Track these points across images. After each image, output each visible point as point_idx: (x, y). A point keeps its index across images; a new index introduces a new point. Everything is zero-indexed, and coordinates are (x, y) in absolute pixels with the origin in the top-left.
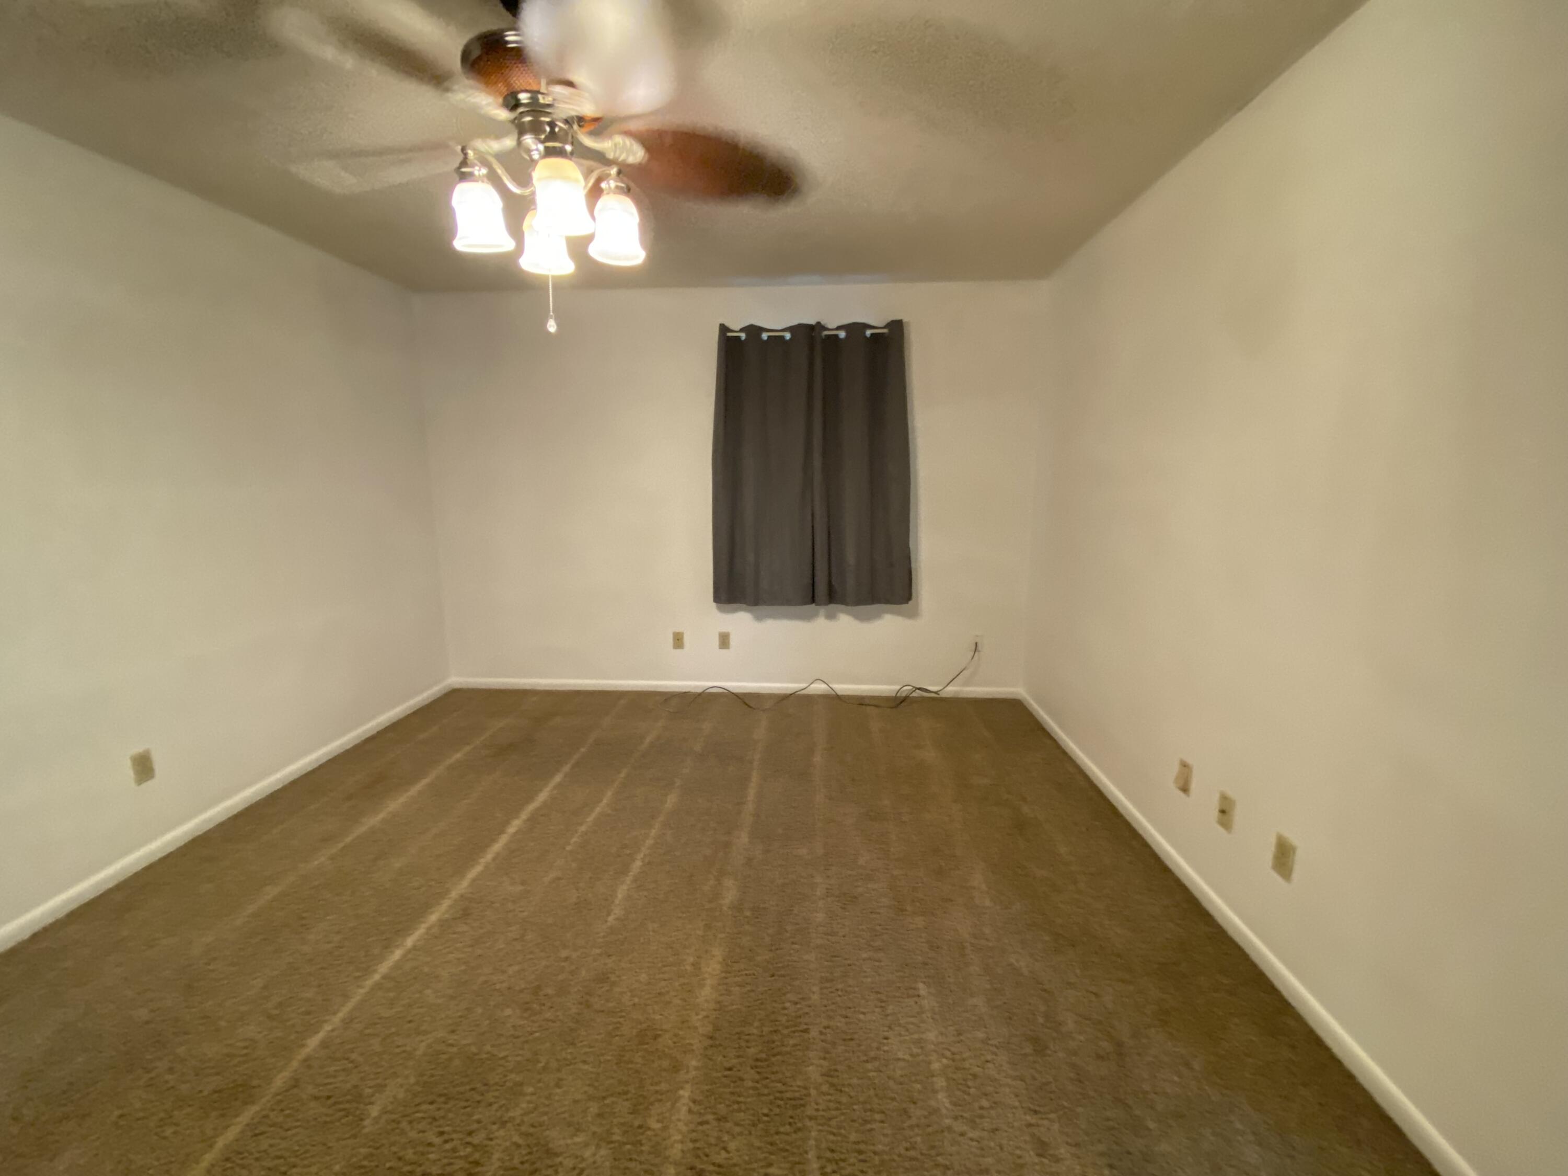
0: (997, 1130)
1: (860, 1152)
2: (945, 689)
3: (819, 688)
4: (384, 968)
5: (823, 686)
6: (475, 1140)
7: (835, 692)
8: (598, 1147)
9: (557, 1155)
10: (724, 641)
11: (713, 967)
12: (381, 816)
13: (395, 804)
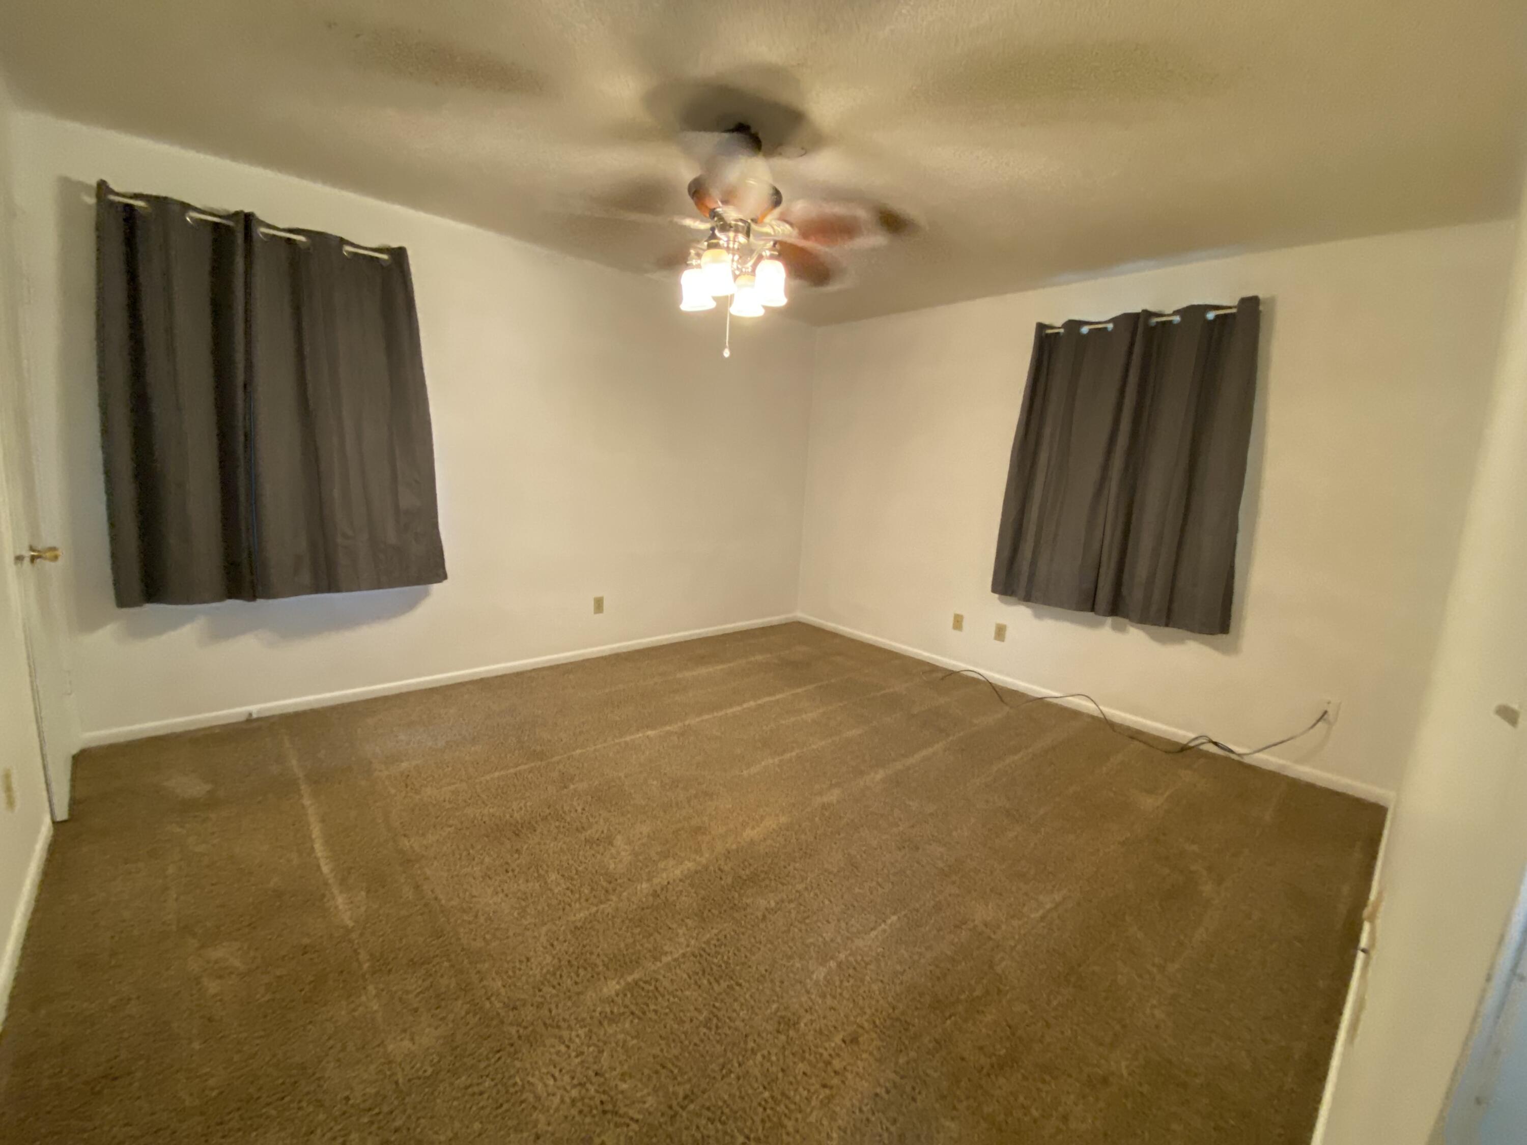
0: (835, 1010)
1: (739, 950)
2: (1252, 756)
3: (1086, 706)
4: (628, 738)
5: (1091, 705)
6: (591, 820)
7: (1103, 715)
8: (630, 854)
9: (612, 845)
10: (1000, 632)
11: (770, 823)
12: (695, 673)
13: (703, 671)
